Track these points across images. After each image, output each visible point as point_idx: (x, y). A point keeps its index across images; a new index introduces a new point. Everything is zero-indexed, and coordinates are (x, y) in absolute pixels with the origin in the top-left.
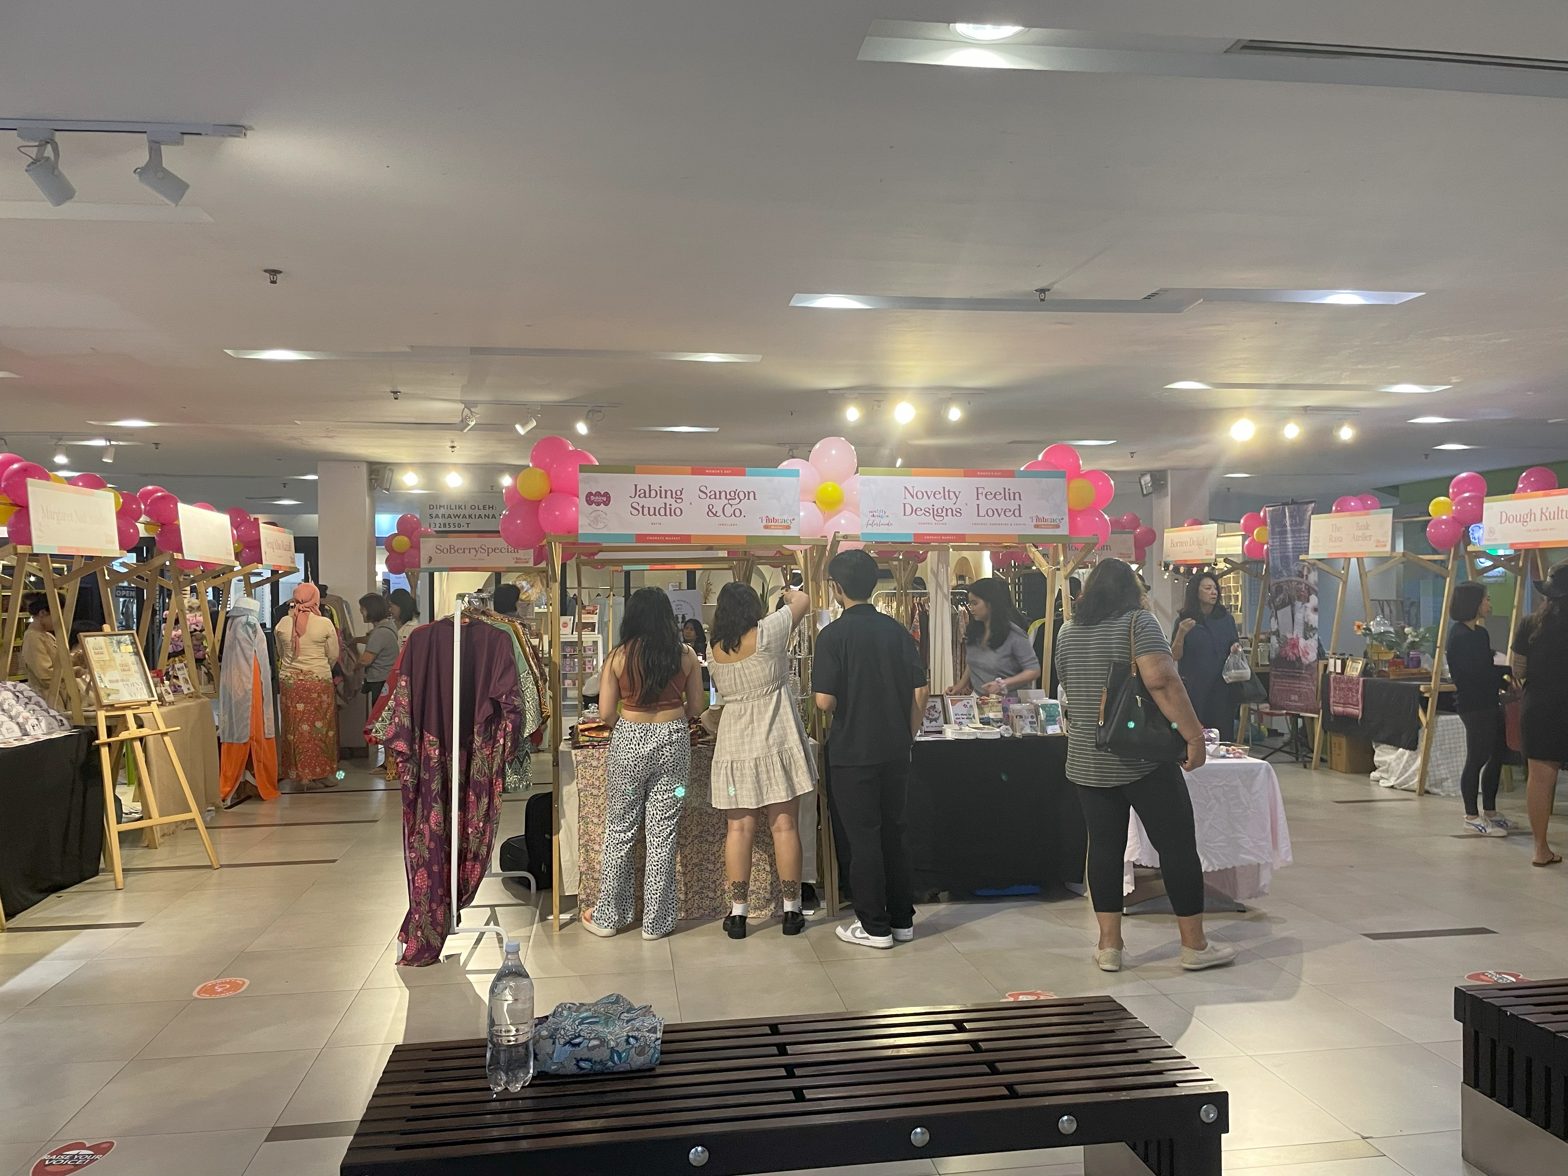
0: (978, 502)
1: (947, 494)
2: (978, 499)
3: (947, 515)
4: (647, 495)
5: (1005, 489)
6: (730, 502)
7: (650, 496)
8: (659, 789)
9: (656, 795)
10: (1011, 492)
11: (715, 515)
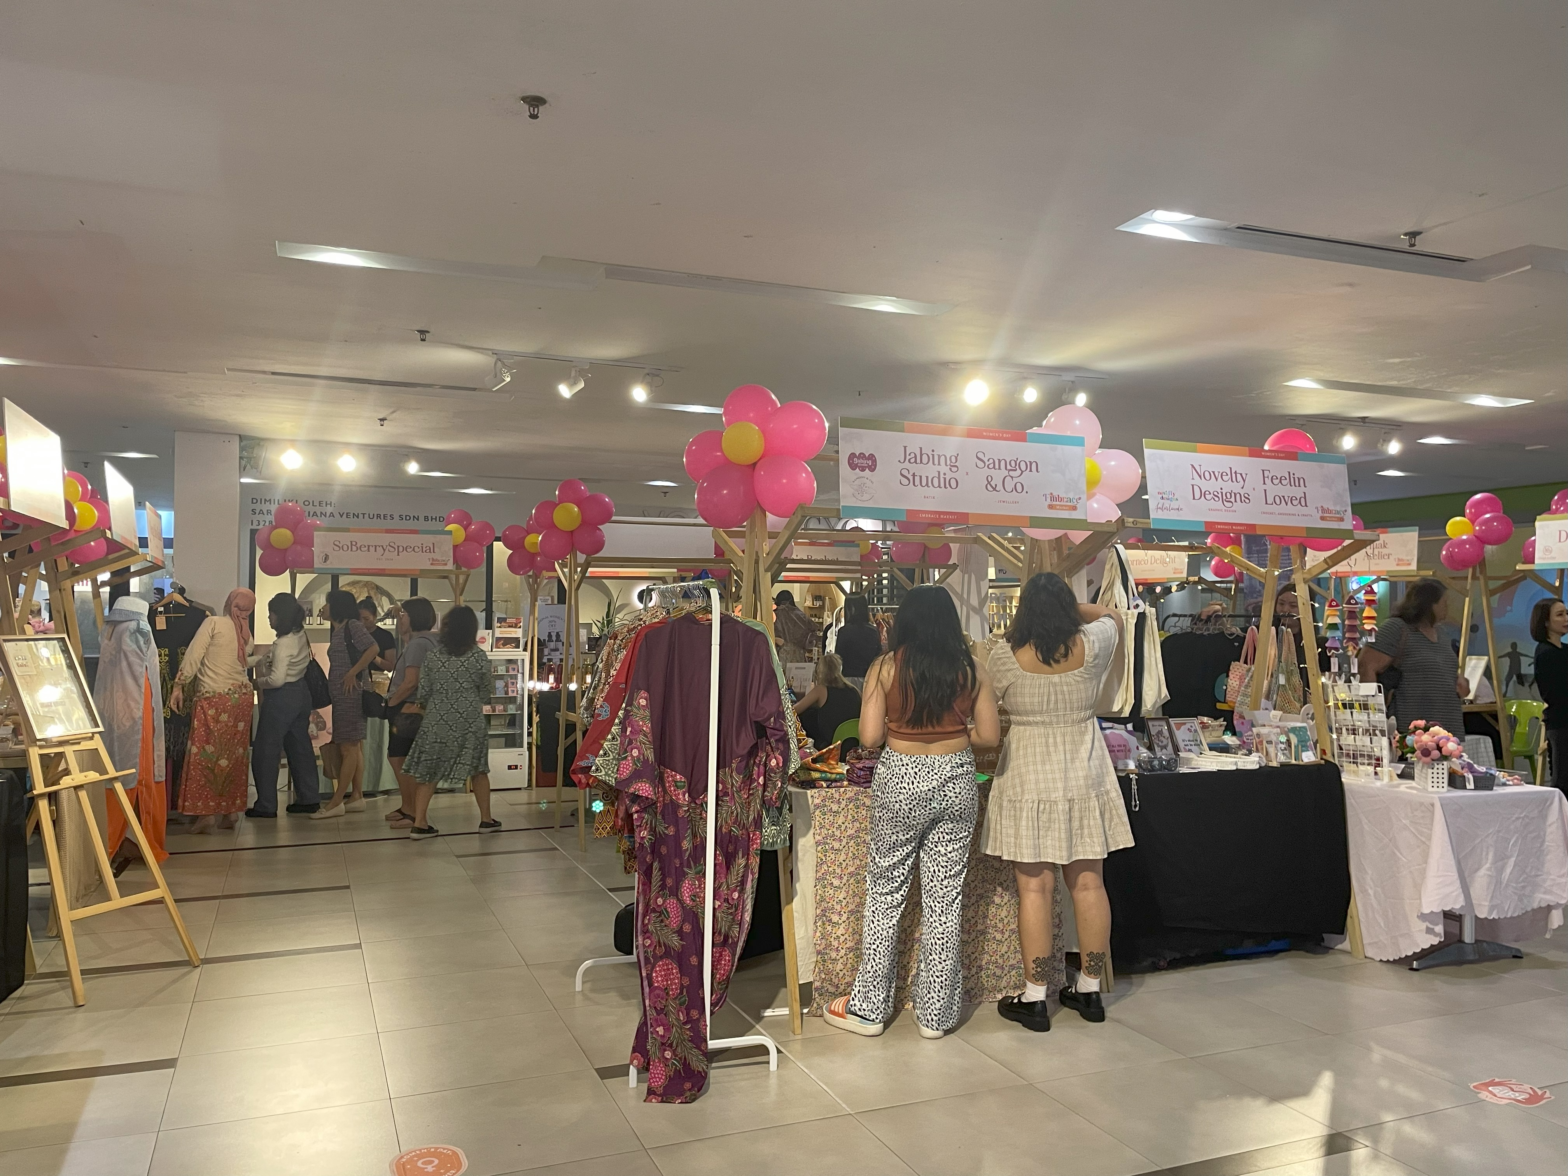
0: (1265, 487)
1: (1234, 475)
2: (1264, 484)
3: (1236, 501)
4: (918, 461)
5: (1289, 473)
6: (1012, 473)
7: (921, 462)
8: (941, 839)
9: (936, 847)
10: (1296, 476)
11: (994, 489)
